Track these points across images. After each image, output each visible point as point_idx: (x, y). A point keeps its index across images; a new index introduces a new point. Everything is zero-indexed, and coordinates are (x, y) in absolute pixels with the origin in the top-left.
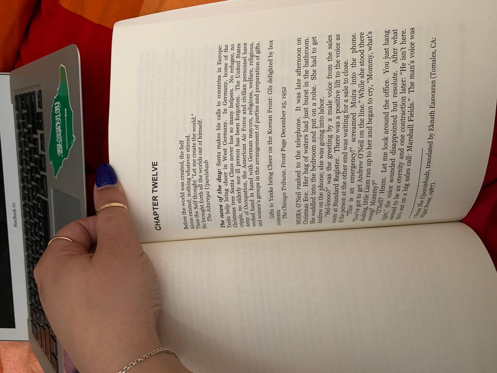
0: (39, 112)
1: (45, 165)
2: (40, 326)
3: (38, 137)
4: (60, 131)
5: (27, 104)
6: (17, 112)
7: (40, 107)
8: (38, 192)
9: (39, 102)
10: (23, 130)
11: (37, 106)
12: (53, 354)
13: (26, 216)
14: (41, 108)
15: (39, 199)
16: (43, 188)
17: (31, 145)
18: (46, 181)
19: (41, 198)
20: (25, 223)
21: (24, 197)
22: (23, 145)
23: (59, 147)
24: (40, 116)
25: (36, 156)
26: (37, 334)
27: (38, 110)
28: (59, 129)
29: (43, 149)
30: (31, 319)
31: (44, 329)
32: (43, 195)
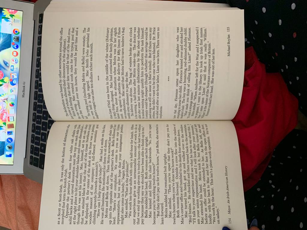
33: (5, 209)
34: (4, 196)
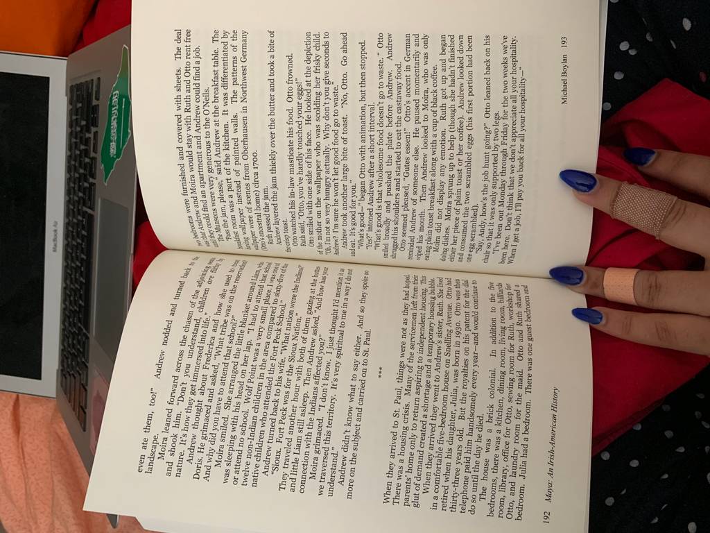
0: (95, 106)
1: (95, 168)
2: (70, 375)
3: (92, 136)
4: (116, 126)
5: (83, 95)
6: (71, 107)
7: (97, 99)
8: (84, 204)
9: (96, 92)
10: (76, 129)
11: (94, 97)
12: (82, 407)
13: (68, 237)
15: (84, 214)
16: (90, 199)
17: (83, 147)
18: (95, 189)
19: (86, 212)
20: (67, 246)
22: (74, 146)
23: (113, 145)
24: (96, 109)
25: (87, 160)
26: (66, 385)
27: (95, 102)
28: (114, 124)
29: (95, 151)
30: (61, 368)
31: (75, 378)
32: (90, 208)
33: (24, 491)
34: (24, 458)
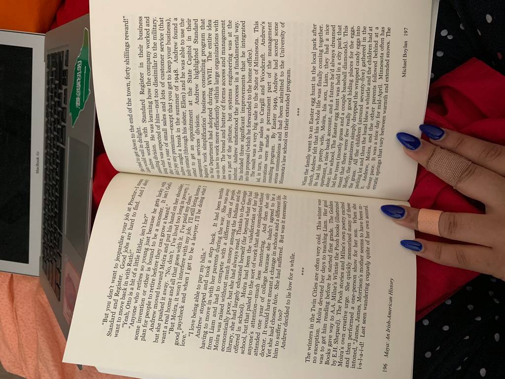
0: (65, 70)
1: (66, 117)
2: (49, 261)
3: (63, 91)
4: (80, 86)
5: (56, 63)
6: (48, 70)
8: (58, 141)
9: (66, 60)
10: (51, 86)
11: (64, 64)
12: (57, 284)
13: (47, 163)
14: (67, 66)
16: (62, 138)
17: (56, 99)
19: (60, 146)
21: (47, 146)
22: (50, 98)
23: (78, 99)
24: (65, 72)
25: (60, 109)
27: (65, 68)
28: (79, 84)
29: (65, 102)
31: (52, 263)
32: (62, 143)
